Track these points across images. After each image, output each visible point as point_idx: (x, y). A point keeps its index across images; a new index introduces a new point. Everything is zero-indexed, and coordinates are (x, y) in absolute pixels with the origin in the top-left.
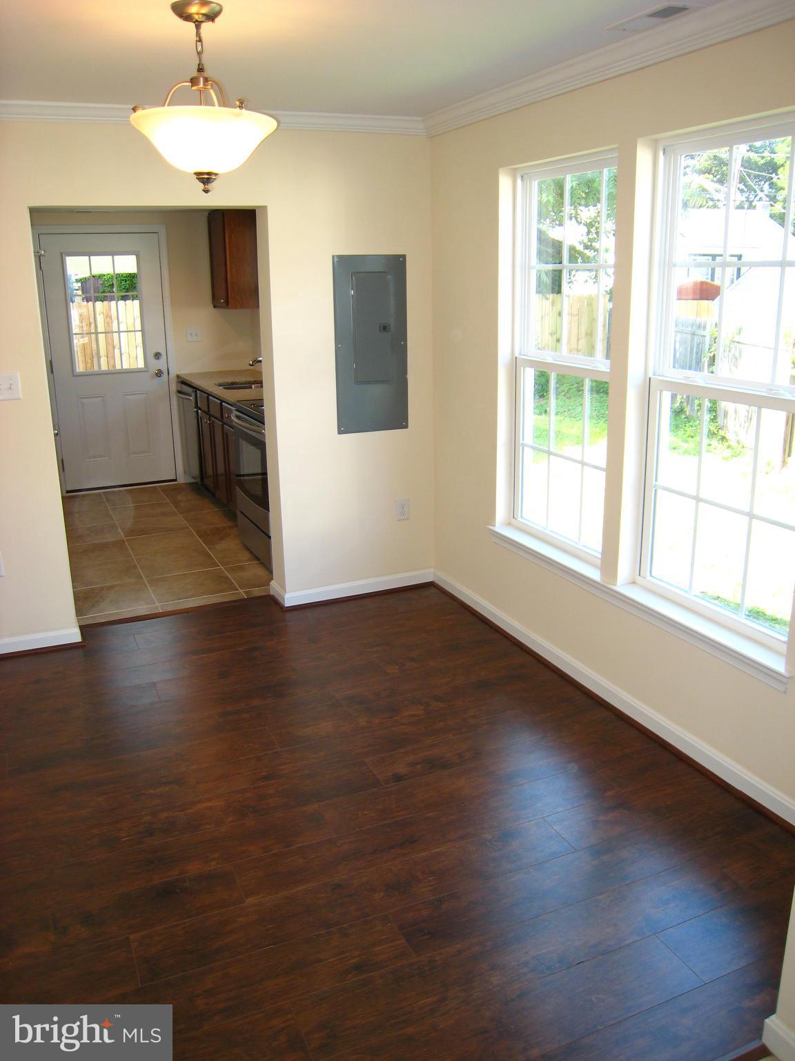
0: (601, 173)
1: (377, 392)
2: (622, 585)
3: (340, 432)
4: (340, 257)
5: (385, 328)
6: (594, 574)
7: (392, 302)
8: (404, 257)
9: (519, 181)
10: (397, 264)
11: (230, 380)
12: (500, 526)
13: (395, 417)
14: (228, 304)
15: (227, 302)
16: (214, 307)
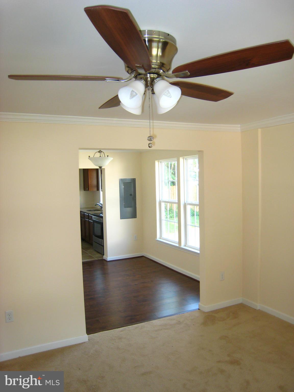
0: (175, 162)
1: (129, 210)
2: (182, 246)
3: (121, 219)
4: (121, 179)
5: (131, 195)
6: (177, 245)
7: (132, 189)
8: (135, 179)
9: (160, 163)
10: (134, 180)
11: (89, 209)
12: (158, 238)
13: (134, 215)
14: (89, 190)
15: (88, 189)
16: (84, 190)
